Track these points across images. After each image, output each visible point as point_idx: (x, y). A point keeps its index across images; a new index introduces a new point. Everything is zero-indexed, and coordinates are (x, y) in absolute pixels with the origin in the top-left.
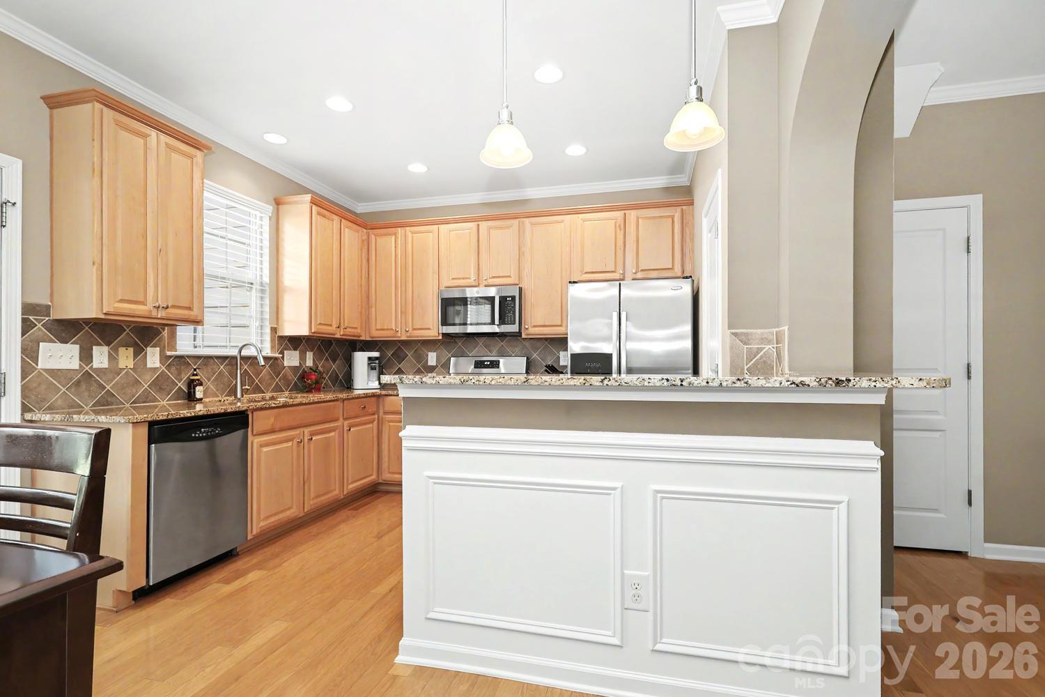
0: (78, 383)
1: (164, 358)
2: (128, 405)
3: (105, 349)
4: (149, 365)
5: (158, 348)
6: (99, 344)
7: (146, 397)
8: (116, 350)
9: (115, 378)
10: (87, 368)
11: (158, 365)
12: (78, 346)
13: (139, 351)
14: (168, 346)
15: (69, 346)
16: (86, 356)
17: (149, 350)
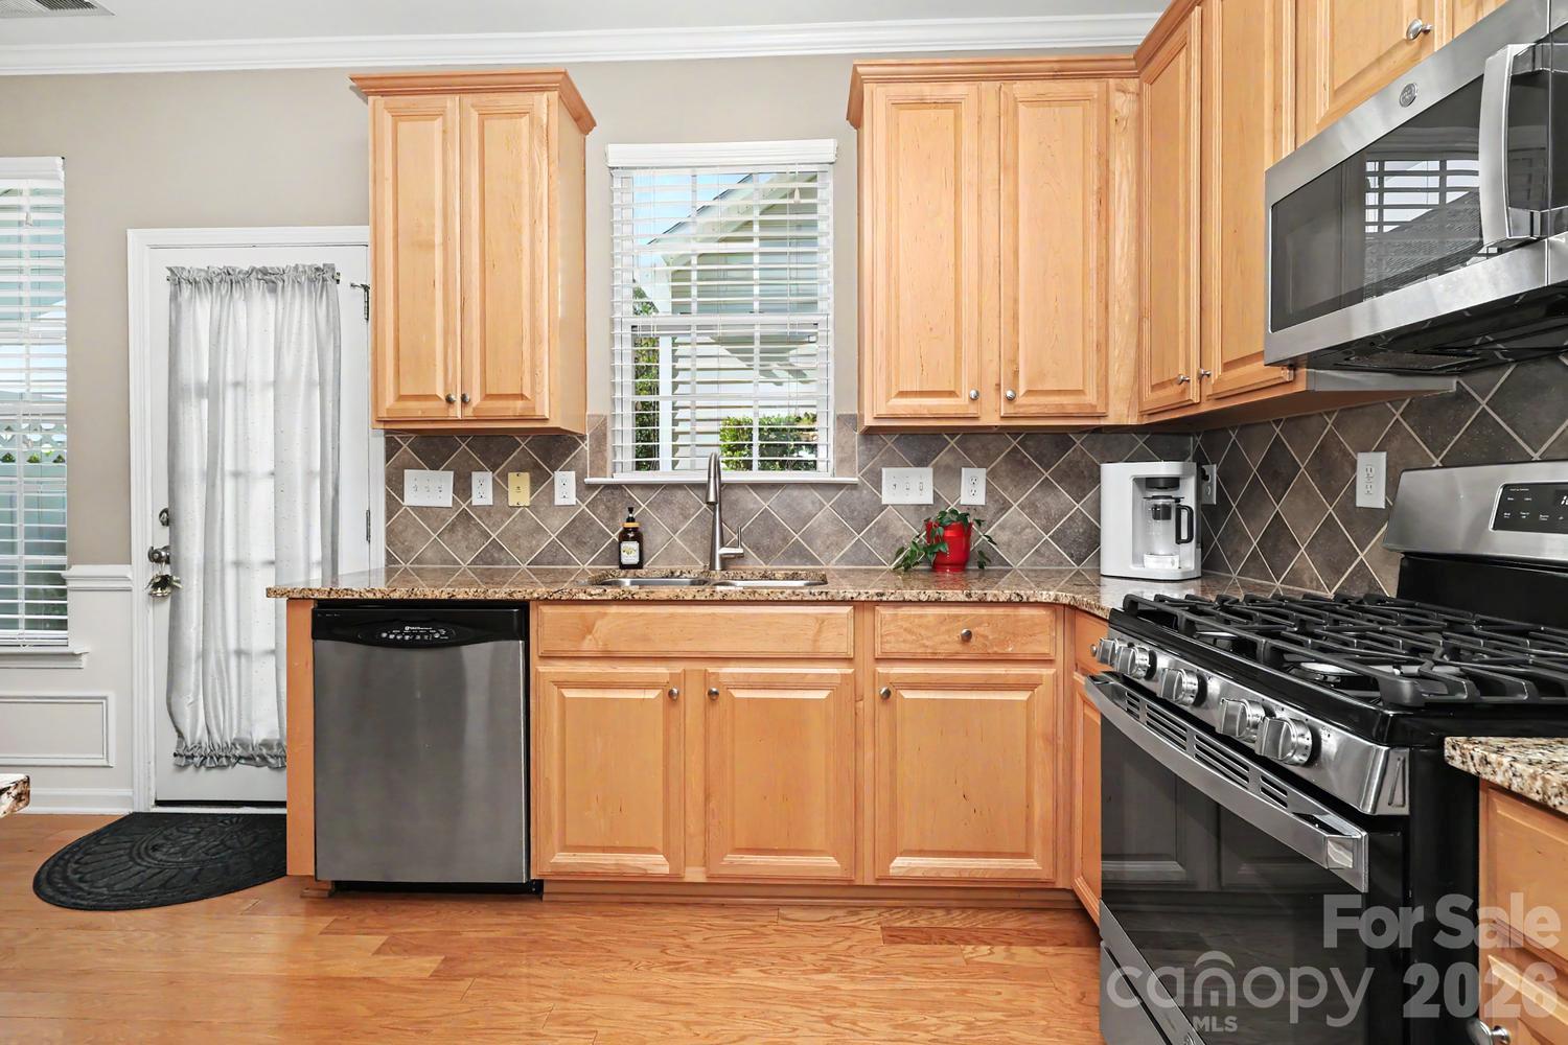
0: (452, 528)
1: (584, 488)
2: (525, 566)
3: (488, 476)
4: (559, 501)
5: (573, 473)
6: (481, 470)
7: (552, 555)
8: (504, 477)
9: (504, 522)
10: (464, 506)
11: (572, 500)
12: (451, 474)
13: (541, 479)
14: (591, 468)
15: (439, 473)
16: (462, 488)
17: (559, 475)
